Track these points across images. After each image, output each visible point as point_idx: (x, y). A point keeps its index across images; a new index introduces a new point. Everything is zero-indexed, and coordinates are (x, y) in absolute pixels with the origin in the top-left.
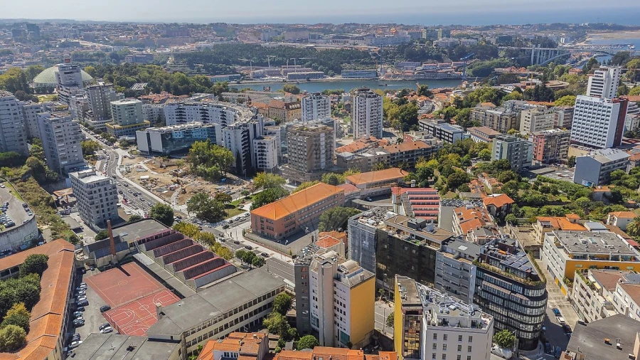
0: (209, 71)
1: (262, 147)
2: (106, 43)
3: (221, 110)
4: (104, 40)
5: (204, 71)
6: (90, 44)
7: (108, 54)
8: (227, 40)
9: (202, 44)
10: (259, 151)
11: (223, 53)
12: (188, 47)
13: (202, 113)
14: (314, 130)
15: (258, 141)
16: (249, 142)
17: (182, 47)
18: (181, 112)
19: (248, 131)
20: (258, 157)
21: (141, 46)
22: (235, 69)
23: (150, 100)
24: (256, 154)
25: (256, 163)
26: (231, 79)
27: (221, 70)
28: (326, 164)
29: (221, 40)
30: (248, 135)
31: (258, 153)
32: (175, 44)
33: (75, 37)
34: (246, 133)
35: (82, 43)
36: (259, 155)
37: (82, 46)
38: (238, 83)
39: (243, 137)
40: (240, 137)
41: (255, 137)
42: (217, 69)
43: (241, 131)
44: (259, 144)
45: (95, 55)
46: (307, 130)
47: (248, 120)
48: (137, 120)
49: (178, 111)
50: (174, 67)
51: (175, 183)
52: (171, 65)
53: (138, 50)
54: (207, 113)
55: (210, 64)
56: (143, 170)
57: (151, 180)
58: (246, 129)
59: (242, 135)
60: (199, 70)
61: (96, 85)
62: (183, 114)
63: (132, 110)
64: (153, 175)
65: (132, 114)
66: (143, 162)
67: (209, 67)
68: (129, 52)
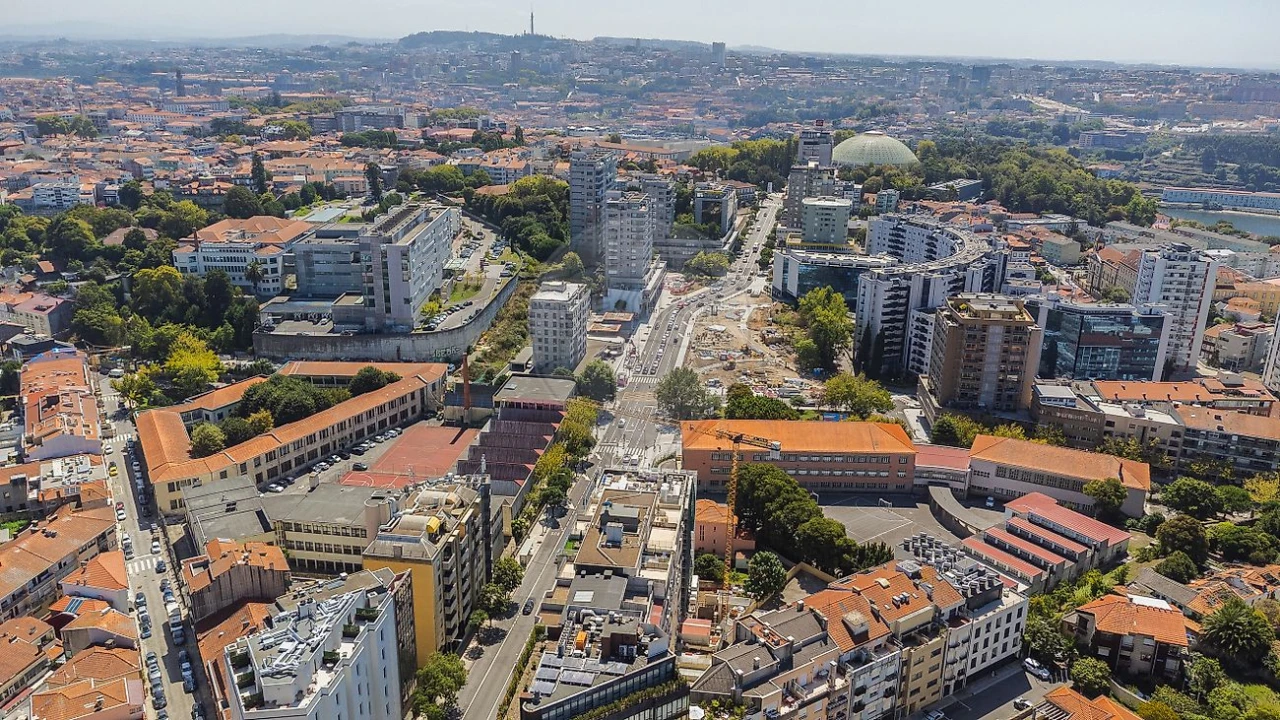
0: (1246, 181)
1: (922, 329)
2: (1087, 104)
4: (1090, 99)
6: (1051, 105)
7: (1056, 125)
10: (916, 336)
14: (976, 314)
15: (917, 314)
16: (906, 312)
17: (1237, 124)
18: (899, 235)
19: (908, 288)
20: (912, 347)
21: (1147, 115)
24: (910, 339)
25: (908, 359)
28: (998, 397)
30: (907, 297)
31: (914, 339)
34: (903, 293)
36: (916, 344)
37: (1030, 110)
39: (890, 298)
40: (882, 296)
42: (1270, 178)
43: (889, 284)
44: (918, 320)
46: (967, 309)
48: (832, 236)
49: (894, 232)
50: (1171, 163)
51: (742, 350)
52: (1167, 158)
53: (1135, 124)
54: (935, 247)
55: (1256, 165)
56: (736, 317)
57: (718, 335)
58: (904, 284)
59: (890, 294)
60: (1222, 176)
61: (805, 167)
62: (901, 240)
63: (827, 217)
64: (737, 329)
65: (826, 225)
66: (757, 306)
67: (1252, 171)
68: (1100, 126)
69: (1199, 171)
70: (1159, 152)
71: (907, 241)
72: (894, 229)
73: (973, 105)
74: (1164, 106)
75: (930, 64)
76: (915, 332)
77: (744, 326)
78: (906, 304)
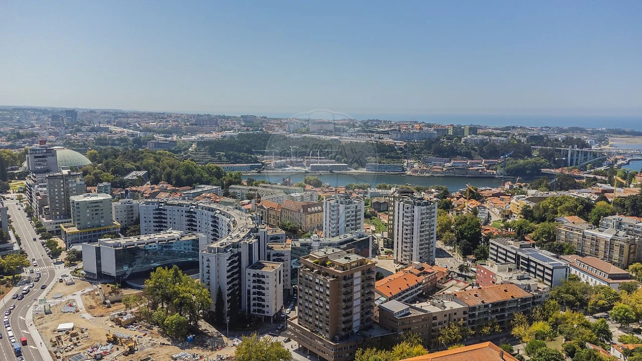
0: (230, 159)
1: (259, 281)
2: (136, 128)
3: (212, 213)
4: (135, 126)
5: (224, 159)
6: (119, 129)
7: (131, 139)
8: (253, 130)
9: (228, 133)
10: (254, 287)
11: (246, 142)
12: (214, 135)
13: (188, 216)
14: (343, 267)
15: (253, 272)
16: (239, 272)
17: (208, 135)
18: (161, 214)
19: (239, 254)
20: (252, 296)
21: (168, 133)
22: (257, 158)
23: (139, 192)
24: (249, 291)
25: (249, 305)
26: (252, 168)
27: (242, 158)
28: (362, 322)
29: (247, 130)
30: (239, 260)
31: (252, 291)
32: (202, 132)
33: (109, 122)
34: (236, 258)
35: (112, 128)
36: (254, 293)
37: (111, 132)
38: (259, 172)
39: (230, 264)
40: (225, 265)
41: (251, 265)
42: (238, 158)
43: (228, 255)
44: (254, 275)
45: (118, 139)
46: (333, 264)
47: (242, 235)
48: (102, 221)
49: (157, 212)
50: (195, 154)
51: (109, 341)
52: (193, 151)
53: (164, 136)
54: (194, 217)
55: (232, 152)
56: (73, 309)
57: (72, 334)
58: (236, 251)
59: (229, 261)
60: (220, 158)
61: (59, 174)
62: (163, 216)
63: (96, 208)
64: (83, 321)
65: (96, 214)
66: (80, 292)
67: (231, 155)
68: (153, 138)
69: (209, 157)
70: (187, 149)
71: (168, 216)
72: (156, 210)
73: (79, 130)
74: (172, 128)
75: (28, 110)
76: (252, 285)
77: (88, 316)
78: (239, 266)
